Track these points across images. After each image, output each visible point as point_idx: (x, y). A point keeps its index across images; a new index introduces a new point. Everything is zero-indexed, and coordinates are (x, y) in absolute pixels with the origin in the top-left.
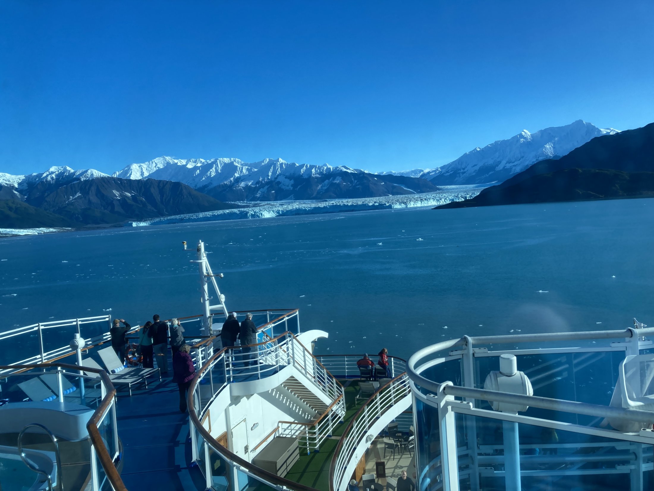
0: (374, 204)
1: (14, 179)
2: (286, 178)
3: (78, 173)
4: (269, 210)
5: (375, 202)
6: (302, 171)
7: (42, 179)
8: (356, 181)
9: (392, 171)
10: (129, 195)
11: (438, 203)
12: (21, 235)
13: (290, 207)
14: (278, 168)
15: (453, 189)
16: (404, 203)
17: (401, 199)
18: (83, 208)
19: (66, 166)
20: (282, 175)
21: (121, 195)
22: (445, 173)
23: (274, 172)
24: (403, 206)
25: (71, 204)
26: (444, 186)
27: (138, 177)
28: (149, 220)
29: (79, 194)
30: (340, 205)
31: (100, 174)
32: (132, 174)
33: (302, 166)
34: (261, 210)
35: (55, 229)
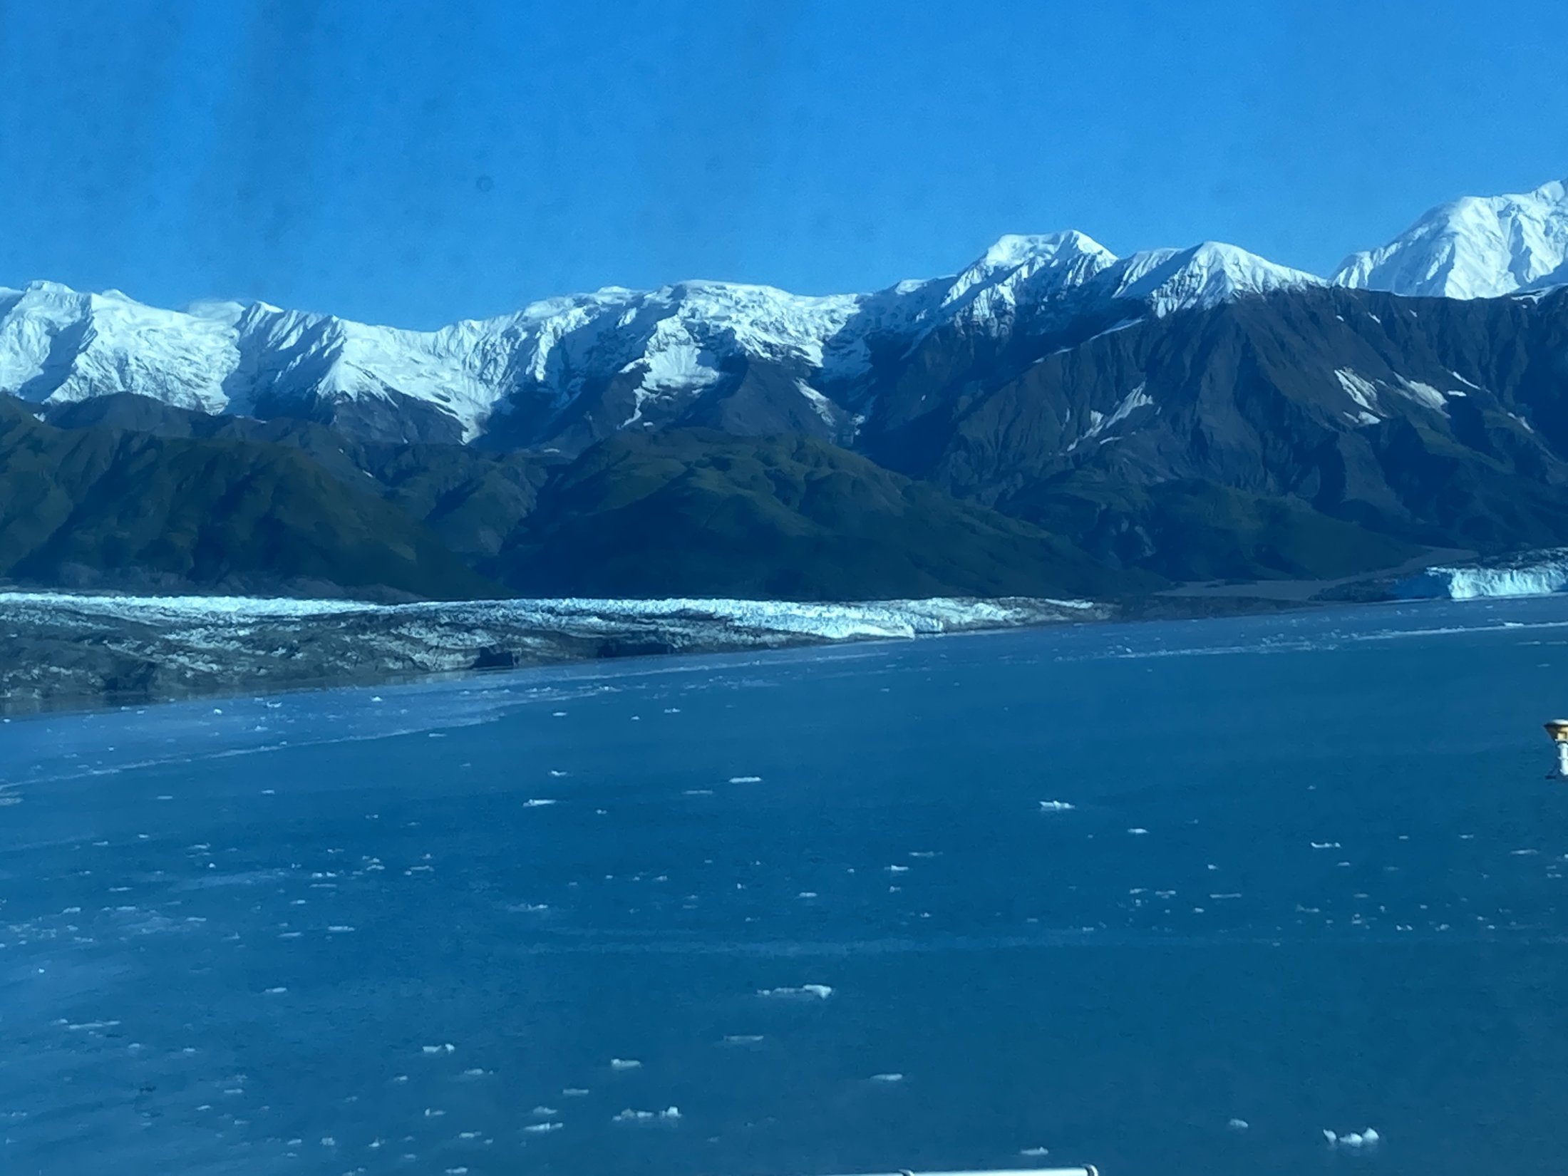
1: (806, 316)
3: (1136, 273)
7: (944, 313)
10: (1434, 397)
12: (831, 641)
18: (1160, 480)
19: (1076, 233)
21: (1383, 400)
25: (1097, 457)
27: (1492, 281)
29: (1138, 399)
31: (1266, 273)
32: (1458, 262)
35: (1004, 606)
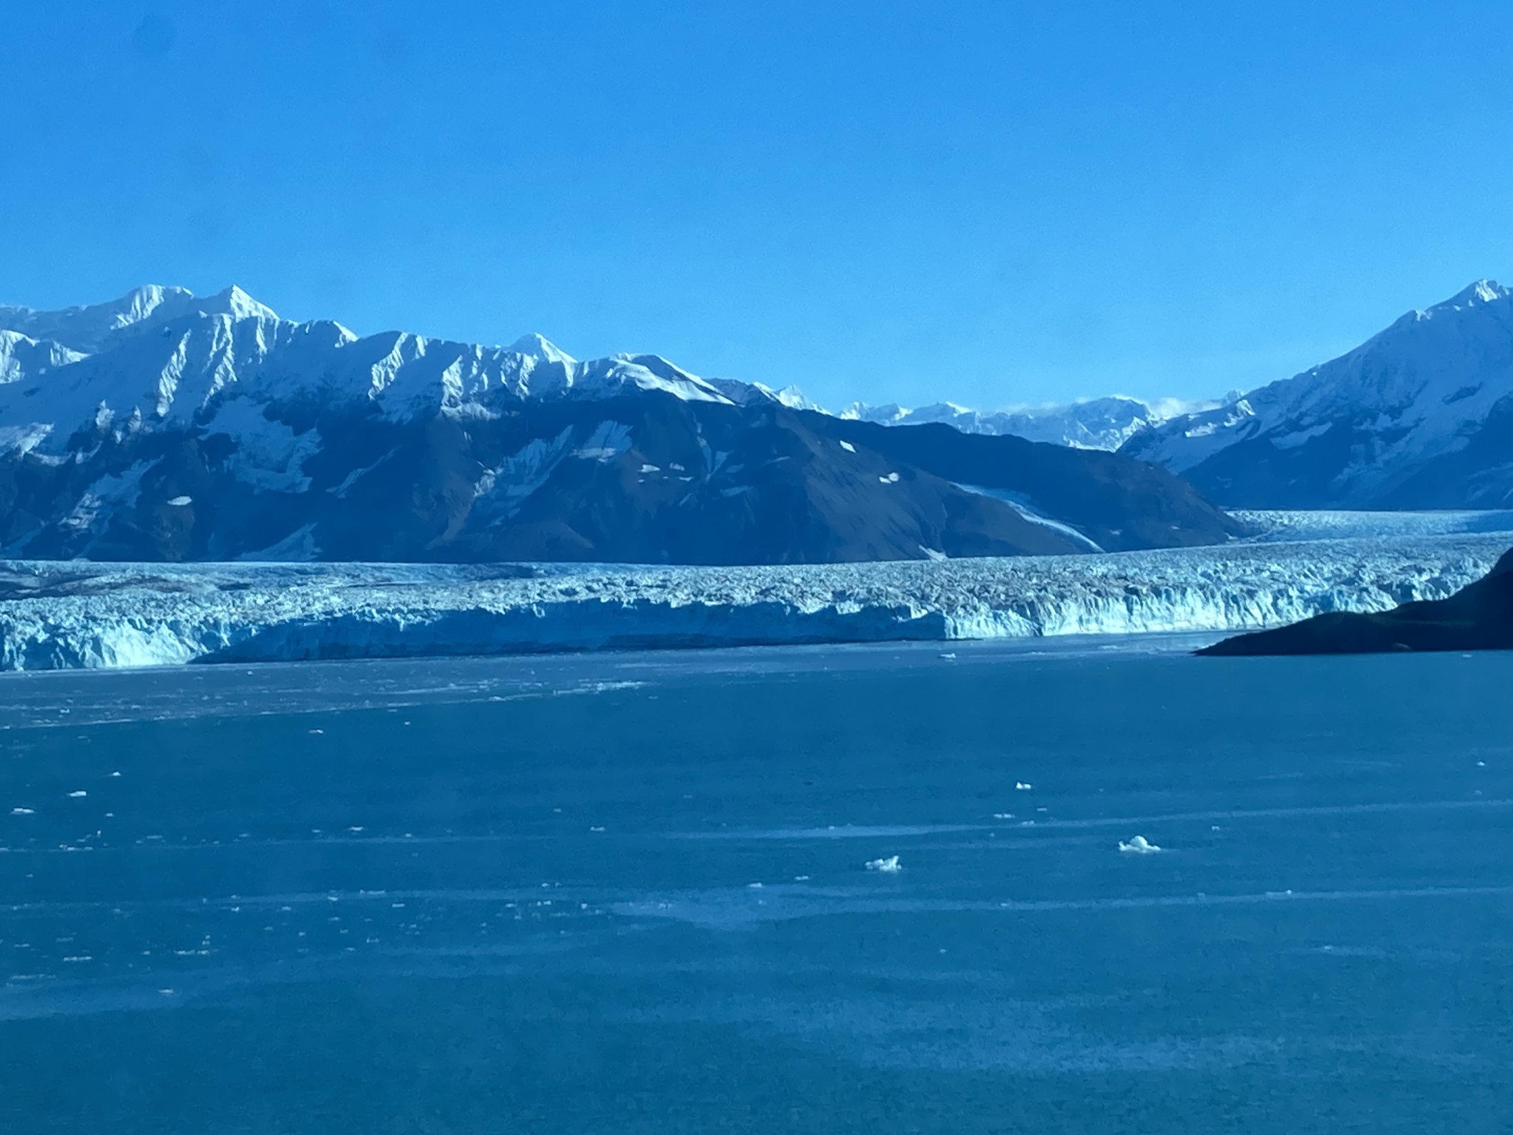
0: (833, 609)
2: (270, 415)
4: (150, 622)
5: (841, 596)
6: (379, 376)
8: (722, 456)
9: (951, 405)
11: (1236, 620)
13: (288, 606)
14: (224, 351)
15: (1329, 532)
16: (1021, 611)
17: (1005, 583)
20: (242, 400)
22: (1278, 434)
23: (193, 379)
24: (1017, 625)
26: (1271, 513)
30: (614, 605)
33: (377, 346)
34: (94, 619)
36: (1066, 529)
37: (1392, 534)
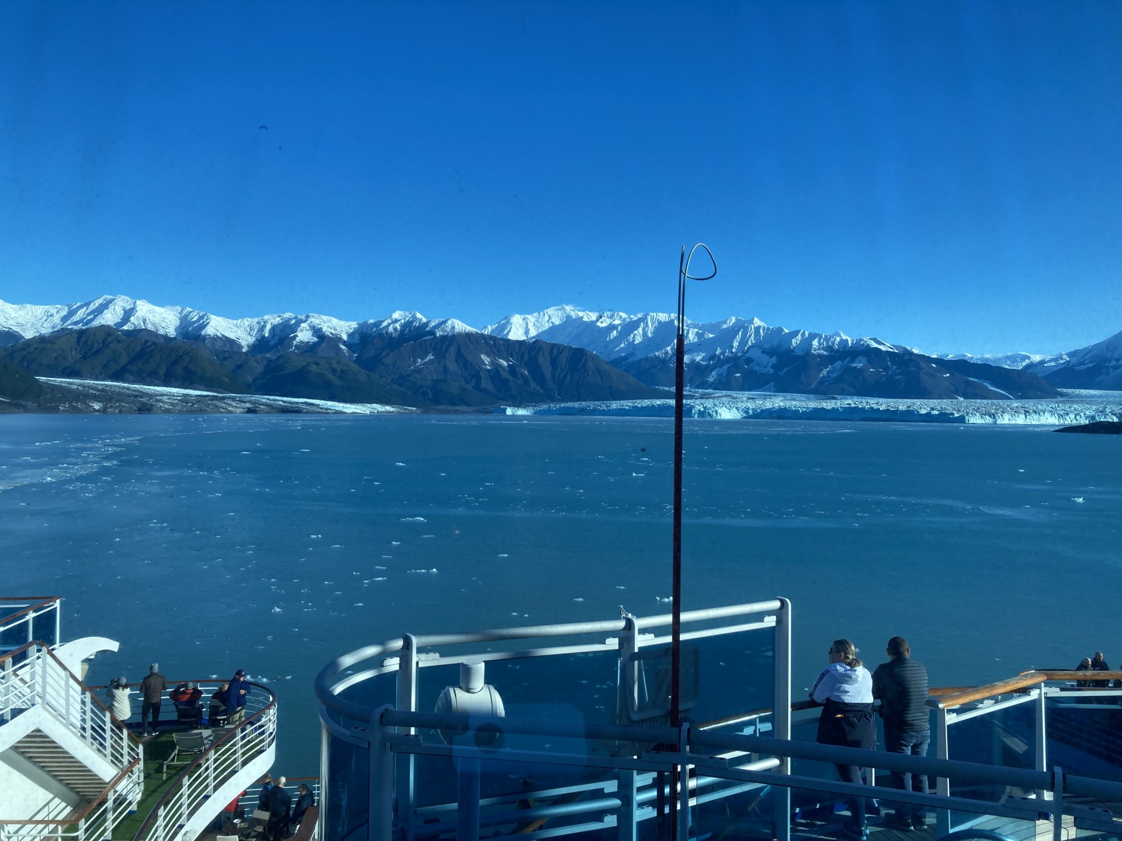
0: (930, 413)
1: (343, 326)
2: (763, 352)
3: (432, 324)
4: (731, 407)
5: (933, 409)
6: (795, 342)
7: (380, 330)
8: (894, 367)
9: (966, 354)
10: (505, 363)
11: (1062, 422)
12: (347, 413)
13: (768, 404)
14: (751, 334)
15: (1093, 396)
16: (990, 416)
17: (984, 408)
18: (435, 378)
19: (416, 312)
20: (756, 348)
21: (492, 363)
22: (1076, 366)
23: (743, 342)
24: (988, 420)
25: (418, 371)
26: (1073, 390)
27: (520, 336)
28: (532, 406)
29: (430, 357)
30: (863, 409)
31: (465, 328)
32: (512, 330)
33: (794, 334)
34: (716, 405)
35: (393, 407)
36: (1002, 392)
37: (1115, 398)
